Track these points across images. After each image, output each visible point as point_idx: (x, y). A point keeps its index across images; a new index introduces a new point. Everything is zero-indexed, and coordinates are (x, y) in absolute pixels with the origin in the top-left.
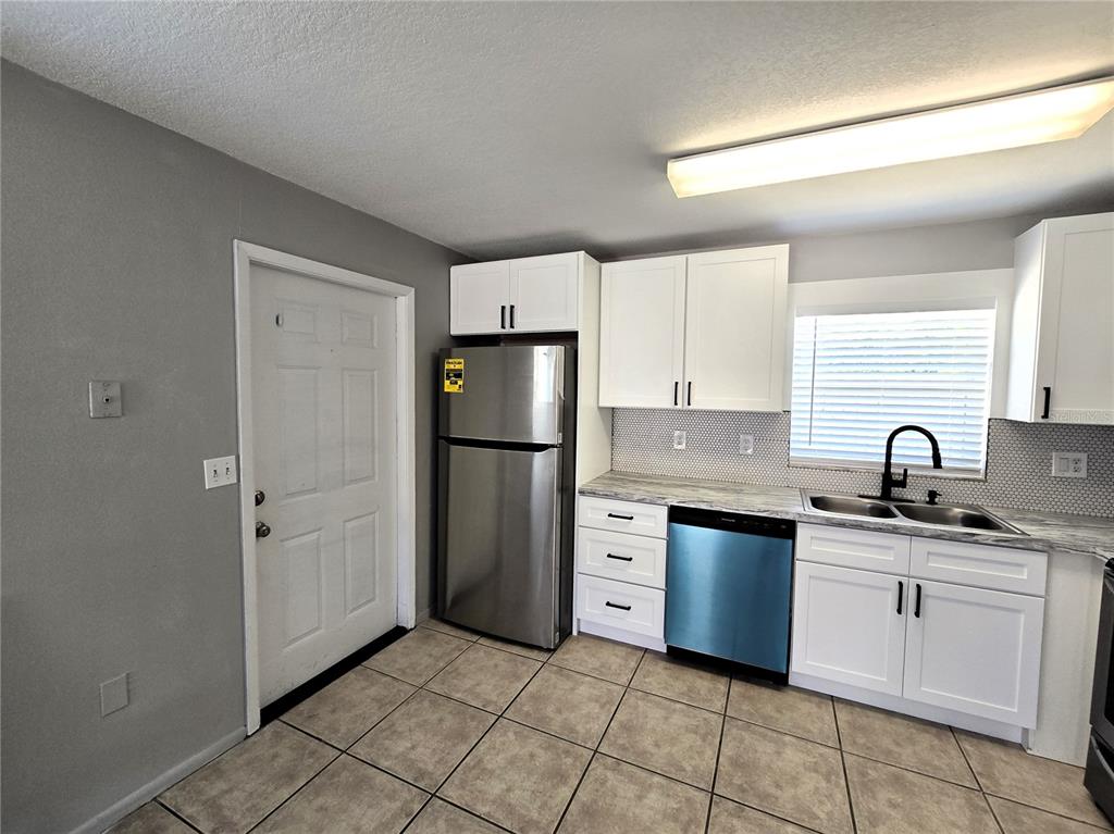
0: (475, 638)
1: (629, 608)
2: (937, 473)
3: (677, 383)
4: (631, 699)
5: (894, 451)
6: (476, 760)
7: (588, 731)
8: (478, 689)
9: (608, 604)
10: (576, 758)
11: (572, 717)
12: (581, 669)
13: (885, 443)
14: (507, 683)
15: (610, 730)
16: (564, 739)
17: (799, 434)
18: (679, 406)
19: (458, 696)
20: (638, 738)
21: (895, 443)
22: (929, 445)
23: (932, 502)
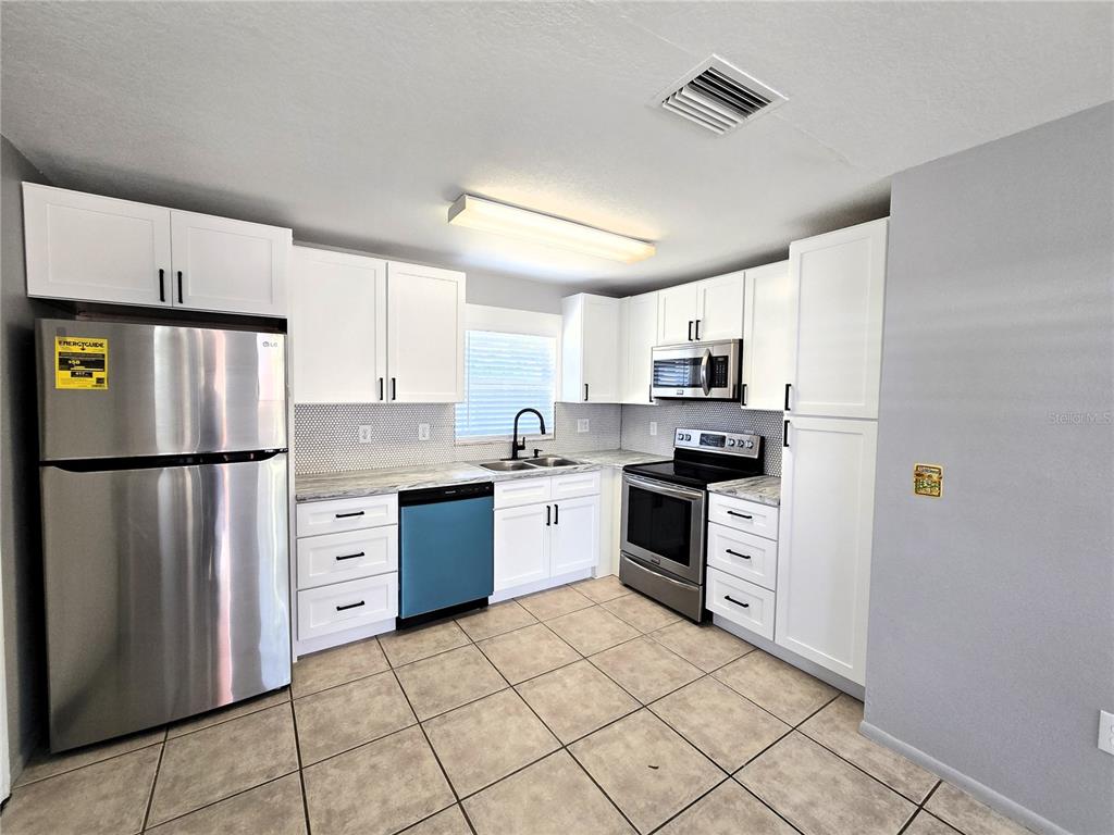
0: (161, 737)
1: (363, 603)
2: (544, 437)
3: (381, 380)
4: (404, 675)
5: (518, 427)
6: (324, 814)
7: (399, 716)
8: (239, 772)
9: (339, 609)
10: (411, 739)
11: (372, 717)
12: (336, 683)
13: (513, 422)
14: (269, 742)
15: (413, 704)
16: (383, 737)
17: (461, 415)
18: (384, 401)
19: (219, 795)
20: (438, 694)
21: (519, 421)
22: (539, 420)
23: (536, 456)
